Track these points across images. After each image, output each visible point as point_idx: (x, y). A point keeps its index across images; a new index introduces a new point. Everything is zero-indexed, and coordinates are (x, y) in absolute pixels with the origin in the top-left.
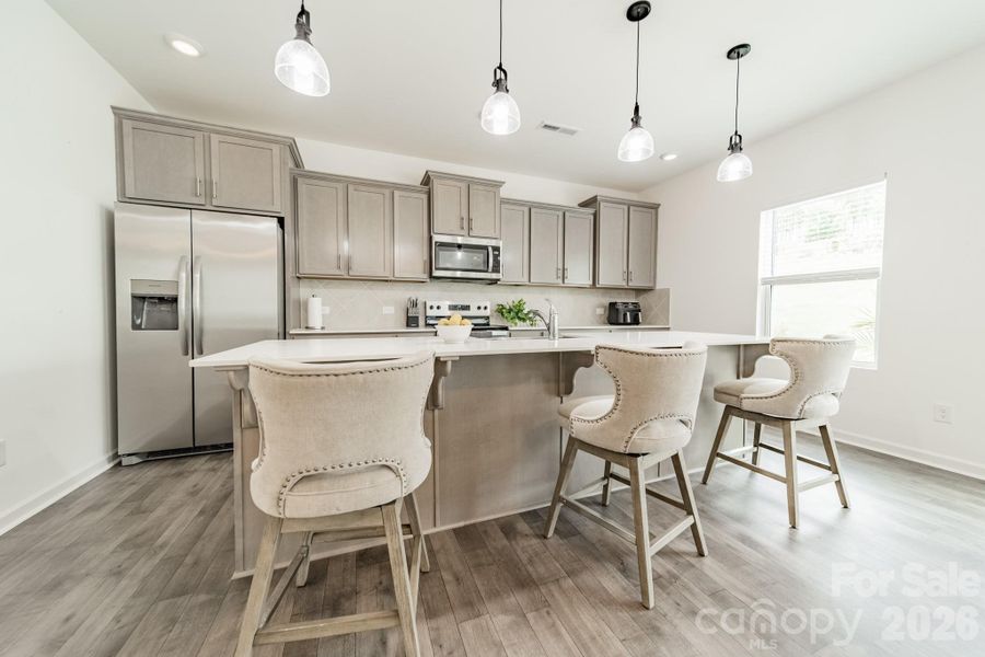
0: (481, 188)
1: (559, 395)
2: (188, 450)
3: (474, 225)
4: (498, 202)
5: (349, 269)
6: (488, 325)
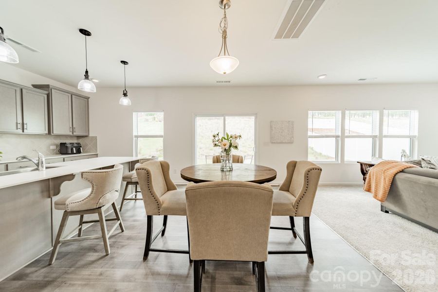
1: (49, 197)
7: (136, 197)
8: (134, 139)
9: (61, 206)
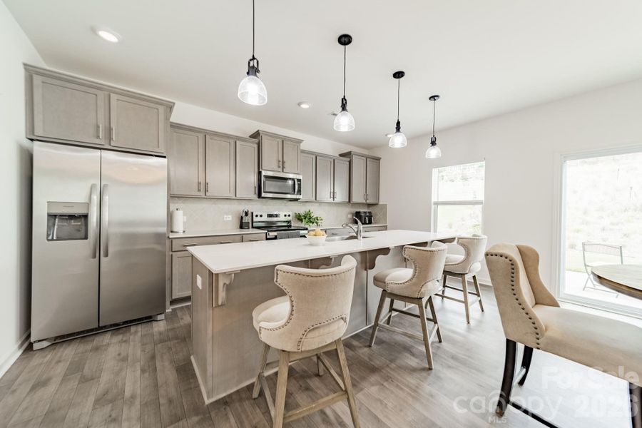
0: (289, 143)
1: (366, 270)
2: (96, 329)
3: (286, 165)
4: (299, 151)
5: (206, 191)
6: (291, 226)
7: (443, 293)
8: (433, 206)
9: (381, 284)
